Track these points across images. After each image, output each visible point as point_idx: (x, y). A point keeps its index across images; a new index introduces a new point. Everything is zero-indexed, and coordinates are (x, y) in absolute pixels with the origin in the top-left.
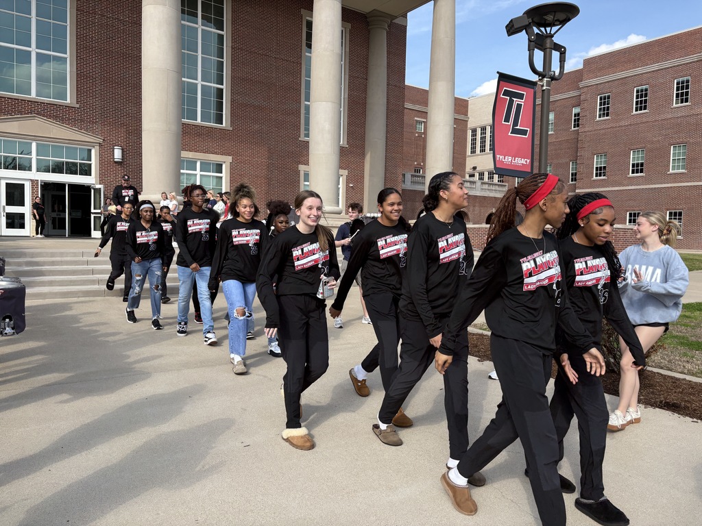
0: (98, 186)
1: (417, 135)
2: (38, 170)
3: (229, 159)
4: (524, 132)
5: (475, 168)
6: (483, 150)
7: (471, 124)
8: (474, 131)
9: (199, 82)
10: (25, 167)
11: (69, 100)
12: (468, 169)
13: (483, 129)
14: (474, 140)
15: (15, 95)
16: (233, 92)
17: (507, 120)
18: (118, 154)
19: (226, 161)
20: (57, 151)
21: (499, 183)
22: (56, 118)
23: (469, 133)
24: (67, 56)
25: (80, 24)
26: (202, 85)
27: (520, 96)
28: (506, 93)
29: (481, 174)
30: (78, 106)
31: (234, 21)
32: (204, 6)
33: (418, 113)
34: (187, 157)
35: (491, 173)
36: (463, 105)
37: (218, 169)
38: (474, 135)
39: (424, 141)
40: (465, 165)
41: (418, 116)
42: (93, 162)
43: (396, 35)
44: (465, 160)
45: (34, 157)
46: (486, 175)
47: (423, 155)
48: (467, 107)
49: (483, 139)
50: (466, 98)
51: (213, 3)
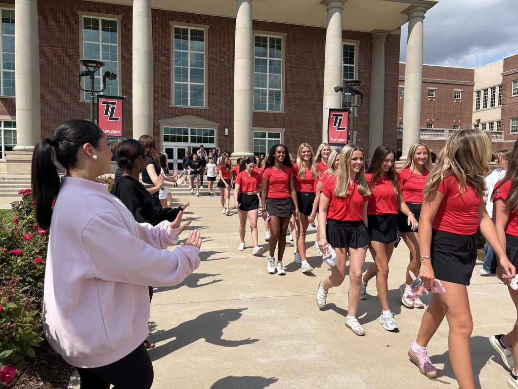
0: (217, 149)
1: (429, 100)
2: (192, 141)
3: (284, 130)
4: (344, 129)
5: (479, 121)
6: (485, 106)
7: (476, 88)
8: (478, 92)
10: (186, 140)
11: (205, 105)
12: (474, 122)
13: (486, 90)
14: (478, 99)
15: (181, 106)
16: (286, 92)
18: (226, 131)
19: (281, 131)
20: (199, 131)
21: (498, 131)
22: (198, 116)
23: (475, 94)
24: (204, 84)
25: (209, 67)
26: (269, 90)
28: (334, 115)
29: (484, 125)
30: (208, 109)
31: (287, 52)
32: (271, 47)
33: (430, 84)
34: (260, 130)
35: (491, 124)
36: (470, 74)
37: (277, 136)
38: (479, 95)
39: (435, 104)
40: (471, 119)
41: (430, 87)
42: (215, 136)
43: (393, 42)
44: (471, 115)
45: (189, 136)
46: (488, 125)
47: (434, 114)
48: (474, 75)
49: (485, 98)
50: (473, 68)
51: (276, 44)
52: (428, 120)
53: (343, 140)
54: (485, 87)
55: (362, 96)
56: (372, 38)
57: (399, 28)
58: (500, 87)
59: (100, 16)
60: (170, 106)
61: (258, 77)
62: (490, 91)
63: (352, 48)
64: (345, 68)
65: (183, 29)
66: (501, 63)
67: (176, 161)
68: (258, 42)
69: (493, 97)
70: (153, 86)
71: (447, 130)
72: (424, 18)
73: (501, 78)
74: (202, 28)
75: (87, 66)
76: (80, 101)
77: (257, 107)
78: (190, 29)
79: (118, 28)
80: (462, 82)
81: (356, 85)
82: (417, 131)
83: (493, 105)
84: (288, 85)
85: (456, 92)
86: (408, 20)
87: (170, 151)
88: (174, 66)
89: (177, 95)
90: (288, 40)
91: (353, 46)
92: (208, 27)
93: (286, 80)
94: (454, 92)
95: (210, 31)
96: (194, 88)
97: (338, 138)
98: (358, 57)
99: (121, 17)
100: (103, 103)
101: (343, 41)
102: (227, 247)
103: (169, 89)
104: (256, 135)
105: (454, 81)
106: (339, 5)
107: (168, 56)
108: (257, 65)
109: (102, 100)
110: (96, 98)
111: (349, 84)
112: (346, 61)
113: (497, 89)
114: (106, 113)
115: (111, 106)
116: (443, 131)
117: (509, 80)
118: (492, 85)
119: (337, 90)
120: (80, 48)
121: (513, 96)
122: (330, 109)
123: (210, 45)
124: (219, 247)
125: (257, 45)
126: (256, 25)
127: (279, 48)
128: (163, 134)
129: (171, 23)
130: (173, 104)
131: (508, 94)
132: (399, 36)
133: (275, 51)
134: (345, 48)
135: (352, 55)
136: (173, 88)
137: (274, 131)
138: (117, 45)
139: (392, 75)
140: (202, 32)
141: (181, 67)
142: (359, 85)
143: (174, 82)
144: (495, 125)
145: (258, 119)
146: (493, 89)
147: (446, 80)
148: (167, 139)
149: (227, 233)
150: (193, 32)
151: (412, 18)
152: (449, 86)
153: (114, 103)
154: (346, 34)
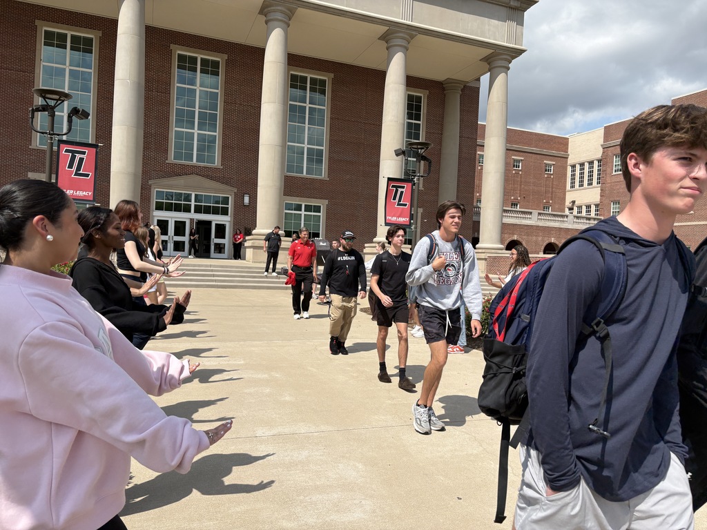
1: (514, 172)
2: (196, 211)
3: (326, 202)
5: (574, 202)
6: (581, 185)
7: (570, 161)
8: (573, 166)
9: (306, 146)
10: (187, 209)
11: (217, 163)
12: (568, 204)
13: (582, 165)
14: (573, 175)
15: (183, 162)
16: (331, 151)
17: (394, 199)
18: (247, 200)
19: (323, 204)
20: (208, 198)
21: (596, 217)
22: (207, 177)
23: (569, 169)
24: (217, 134)
25: (226, 112)
26: (308, 148)
27: (403, 187)
28: (393, 186)
29: (580, 207)
30: (222, 167)
31: (333, 99)
32: (311, 90)
33: (515, 153)
34: (295, 201)
35: (588, 207)
36: (563, 143)
37: (317, 209)
38: (574, 171)
39: (521, 178)
40: (564, 199)
41: (515, 156)
42: (230, 206)
43: (470, 96)
44: (565, 194)
45: (193, 203)
46: (584, 209)
47: (520, 190)
48: (567, 144)
49: (582, 174)
50: (567, 136)
51: (318, 87)
52: (512, 198)
53: (404, 219)
54: (582, 160)
55: (430, 163)
56: (444, 89)
57: (478, 80)
58: (599, 161)
59: (71, 30)
60: (167, 162)
61: (292, 129)
62: (587, 166)
63: (419, 99)
64: (410, 125)
65: (190, 57)
66: (601, 132)
67: (171, 238)
68: (295, 83)
69: (591, 172)
70: (142, 132)
71: (535, 212)
72: (508, 69)
73: (601, 150)
74: (217, 57)
75: (44, 98)
76: (30, 147)
77: (290, 169)
78: (199, 57)
79: (95, 47)
80: (554, 152)
81: (423, 148)
82: (499, 212)
83: (590, 184)
84: (333, 143)
85: (546, 165)
86: (489, 70)
87: (163, 225)
88: (175, 106)
89: (178, 146)
90: (334, 82)
91: (421, 97)
92: (226, 57)
93: (331, 135)
94: (544, 165)
95: (228, 62)
96: (202, 138)
97: (399, 217)
98: (425, 111)
99: (100, 34)
100: (67, 151)
101: (407, 90)
102: (242, 362)
103: (166, 138)
104: (289, 207)
105: (545, 151)
106: (404, 43)
107: (167, 92)
108: (292, 114)
109: (65, 148)
110: (56, 143)
111: (414, 146)
112: (410, 116)
113: (596, 163)
114: (71, 166)
115: (78, 156)
116: (531, 213)
117: (610, 154)
118: (590, 159)
119: (398, 153)
120: (36, 71)
121: (614, 173)
122: (388, 178)
123: (227, 82)
124: (230, 362)
125: (292, 86)
126: (293, 60)
127: (323, 92)
128: (154, 200)
129: (172, 46)
130: (171, 158)
131: (609, 170)
132: (478, 89)
133: (317, 96)
134: (410, 98)
135: (418, 108)
136: (172, 136)
137: (314, 202)
138: (92, 71)
139: (468, 138)
140: (218, 62)
141: (186, 108)
142: (427, 148)
143: (174, 129)
144: (593, 208)
145: (291, 186)
146: (591, 163)
147: (535, 149)
148: (159, 207)
149: (242, 343)
150: (204, 62)
151: (495, 67)
152: (538, 156)
153: (84, 153)
154: (411, 82)
